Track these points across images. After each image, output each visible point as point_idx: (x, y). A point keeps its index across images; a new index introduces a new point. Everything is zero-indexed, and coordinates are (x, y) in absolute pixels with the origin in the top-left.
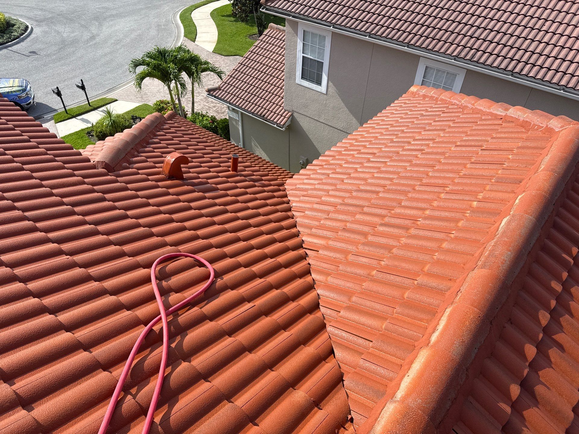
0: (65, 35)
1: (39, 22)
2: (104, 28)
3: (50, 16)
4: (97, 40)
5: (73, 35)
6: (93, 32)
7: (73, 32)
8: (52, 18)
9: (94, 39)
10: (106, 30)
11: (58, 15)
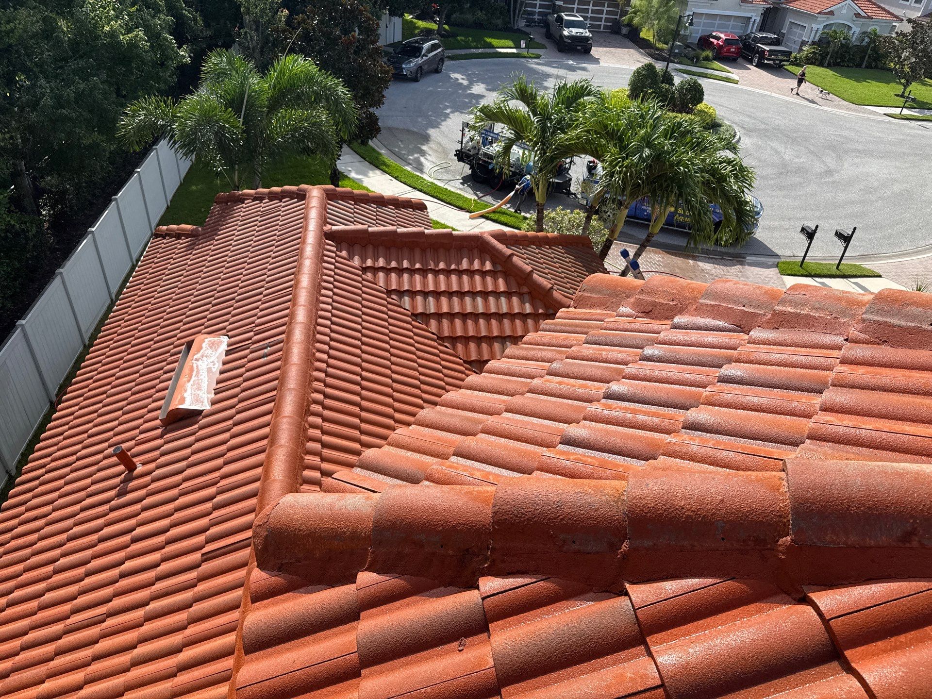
0: (786, 157)
1: (749, 131)
2: (846, 165)
3: (763, 127)
4: (837, 177)
5: (797, 160)
6: (830, 165)
7: (798, 157)
8: (766, 130)
9: (832, 175)
10: (849, 168)
11: (774, 129)
